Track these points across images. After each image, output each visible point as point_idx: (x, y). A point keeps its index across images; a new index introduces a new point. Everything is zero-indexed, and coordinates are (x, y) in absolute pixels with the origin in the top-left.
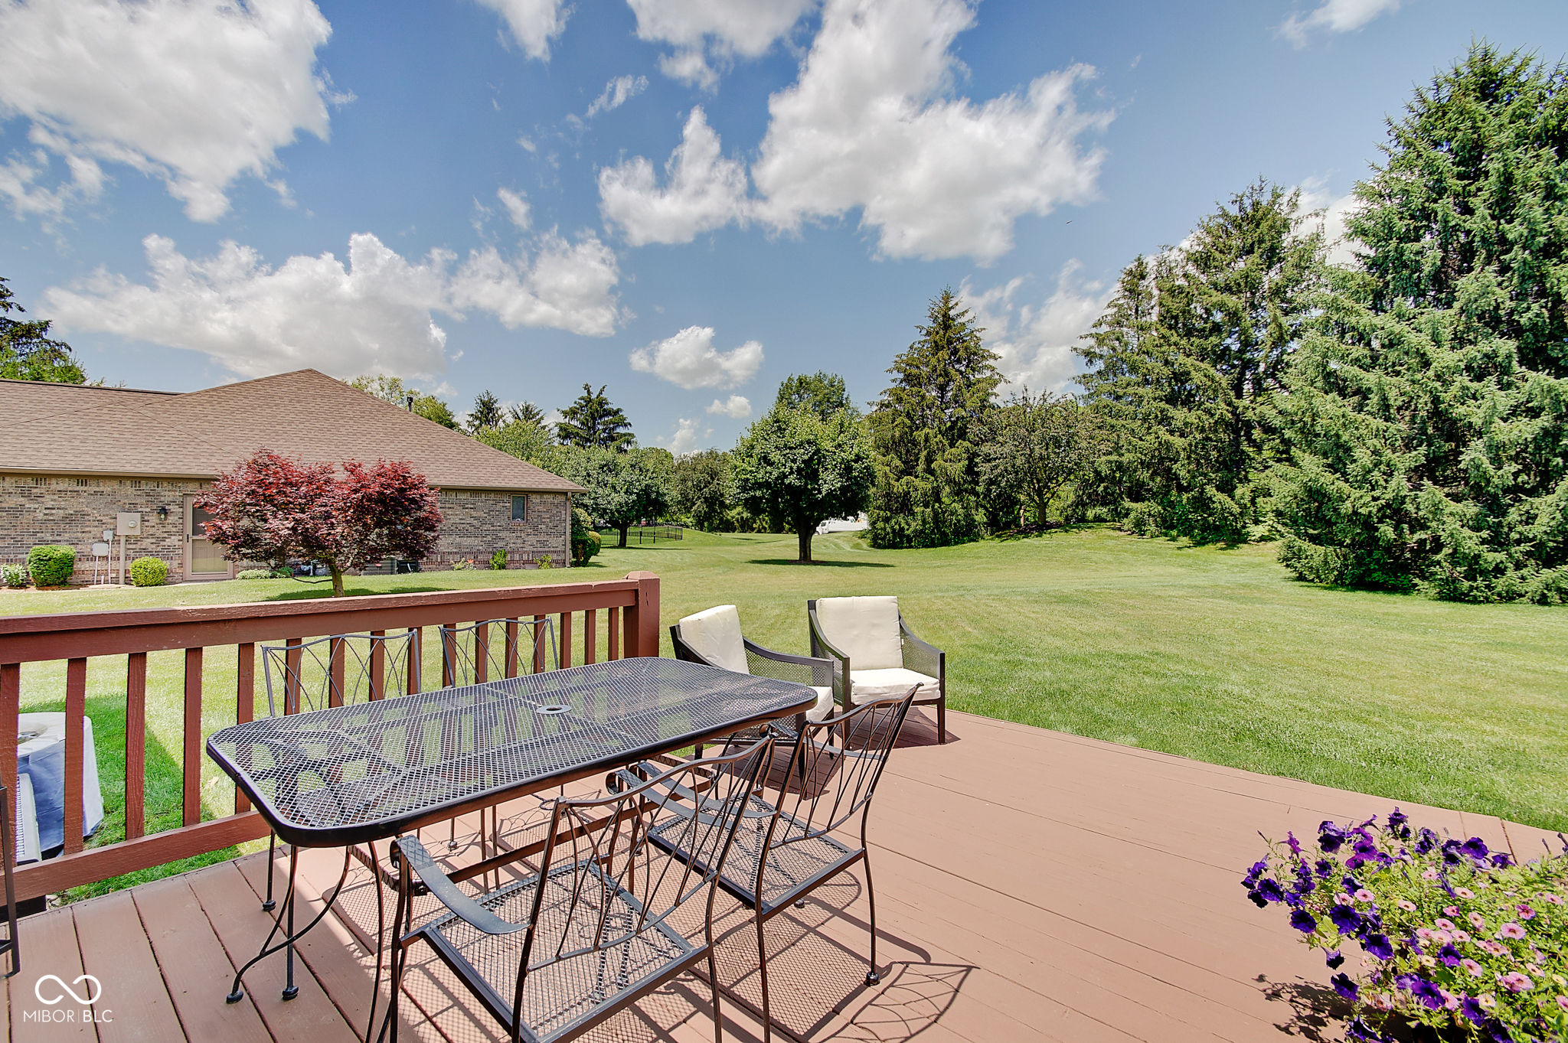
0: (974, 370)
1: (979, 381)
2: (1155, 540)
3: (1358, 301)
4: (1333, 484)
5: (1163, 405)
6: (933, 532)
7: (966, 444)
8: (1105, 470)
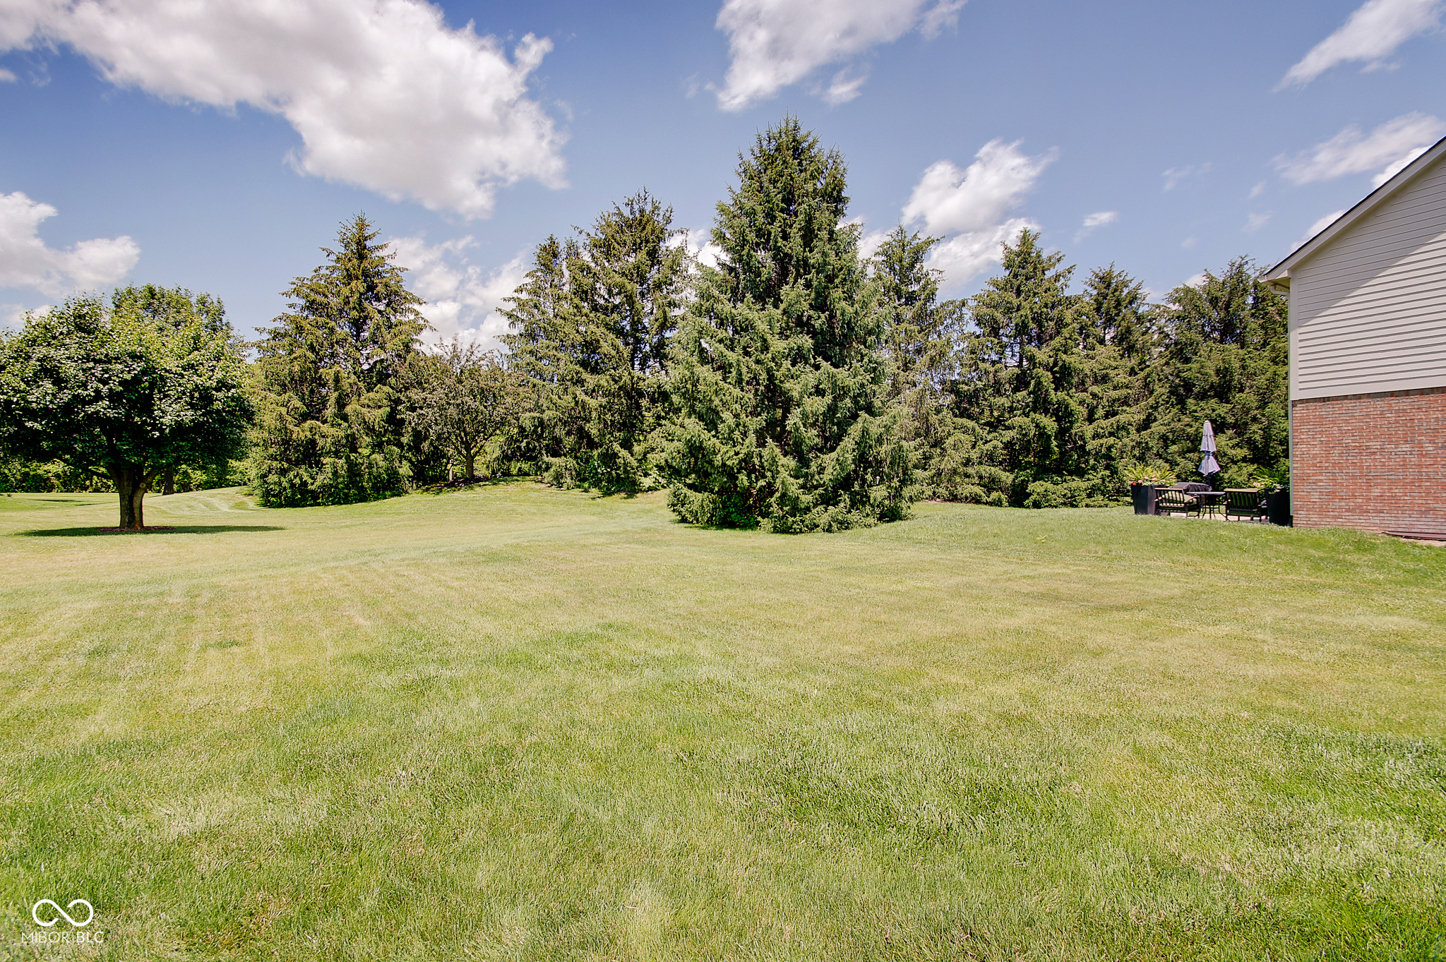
0: (395, 311)
1: (401, 323)
2: (572, 492)
3: (721, 292)
4: (709, 440)
5: (578, 368)
6: (347, 487)
7: (387, 389)
8: (528, 425)
